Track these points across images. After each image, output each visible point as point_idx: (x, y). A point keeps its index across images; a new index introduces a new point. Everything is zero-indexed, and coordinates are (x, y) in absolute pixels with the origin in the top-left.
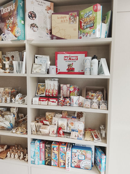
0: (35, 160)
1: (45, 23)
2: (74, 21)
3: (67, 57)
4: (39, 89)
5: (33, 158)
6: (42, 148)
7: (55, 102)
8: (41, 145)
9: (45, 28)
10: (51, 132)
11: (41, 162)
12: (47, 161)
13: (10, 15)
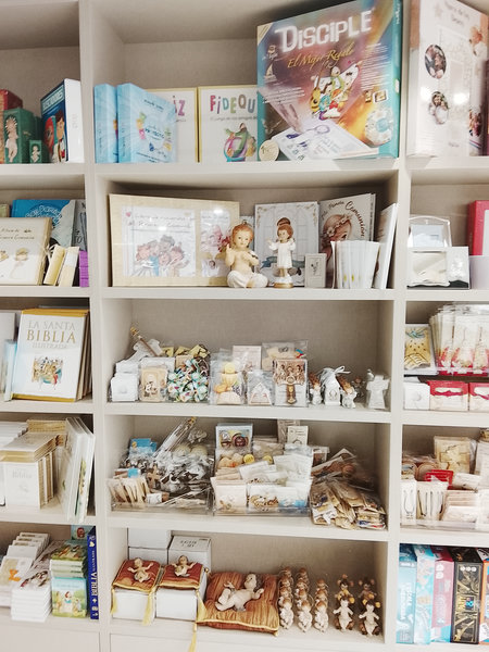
0: (412, 626)
5: (407, 620)
6: (442, 580)
8: (440, 567)
9: (465, 110)
11: (435, 633)
12: (459, 627)
13: (337, 57)
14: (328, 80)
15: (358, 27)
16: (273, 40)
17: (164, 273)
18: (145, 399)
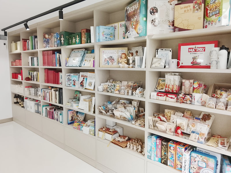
0: (151, 155)
1: (167, 16)
4: (159, 84)
5: (149, 153)
6: (158, 145)
7: (174, 98)
8: (158, 141)
9: (167, 21)
10: (168, 130)
11: (157, 159)
12: (163, 159)
13: (134, 14)
15: (137, 6)
16: (127, 10)
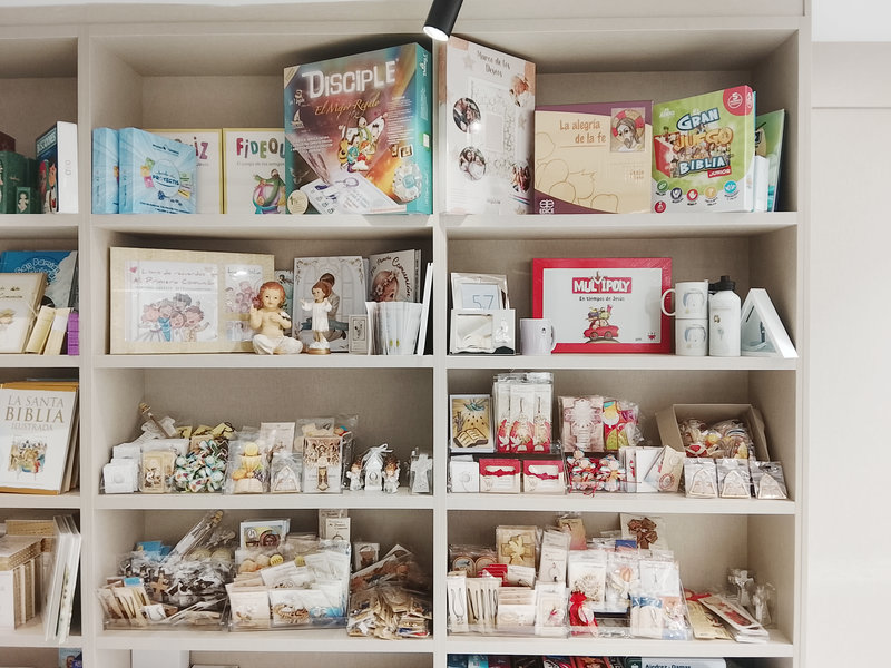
1: (508, 144)
2: (631, 143)
3: (585, 279)
7: (553, 477)
13: (364, 107)
14: (355, 131)
15: (383, 78)
16: (300, 84)
17: (177, 338)
18: (146, 490)
